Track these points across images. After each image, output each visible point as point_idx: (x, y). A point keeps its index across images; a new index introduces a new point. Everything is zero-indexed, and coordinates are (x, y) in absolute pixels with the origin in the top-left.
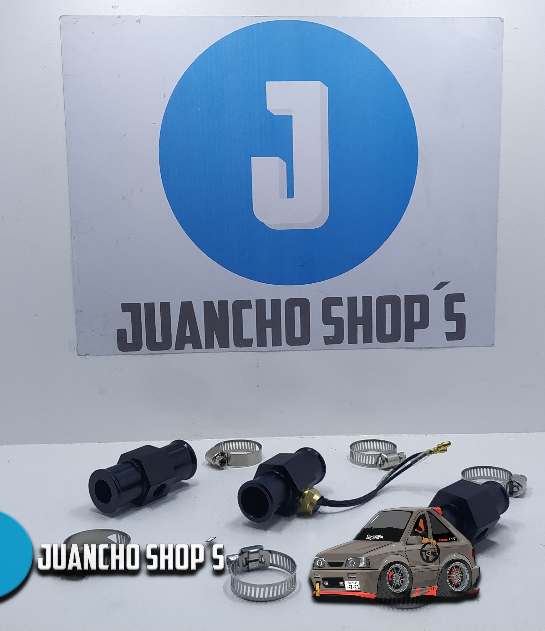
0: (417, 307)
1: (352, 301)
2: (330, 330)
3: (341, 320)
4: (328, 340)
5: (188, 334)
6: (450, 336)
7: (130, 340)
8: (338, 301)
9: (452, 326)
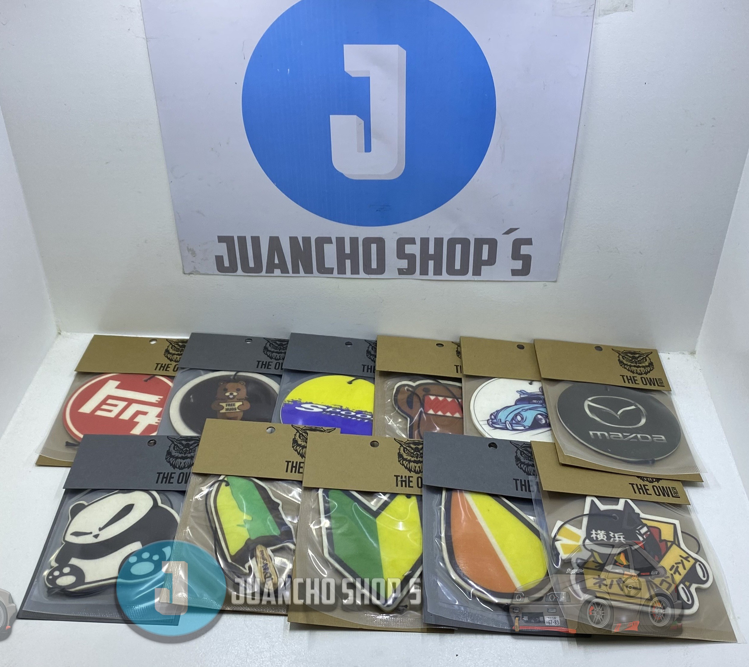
0: (486, 248)
1: (425, 242)
2: (404, 264)
3: (413, 256)
4: (401, 272)
5: (276, 261)
6: (515, 273)
7: (227, 264)
8: (412, 241)
9: (518, 265)
